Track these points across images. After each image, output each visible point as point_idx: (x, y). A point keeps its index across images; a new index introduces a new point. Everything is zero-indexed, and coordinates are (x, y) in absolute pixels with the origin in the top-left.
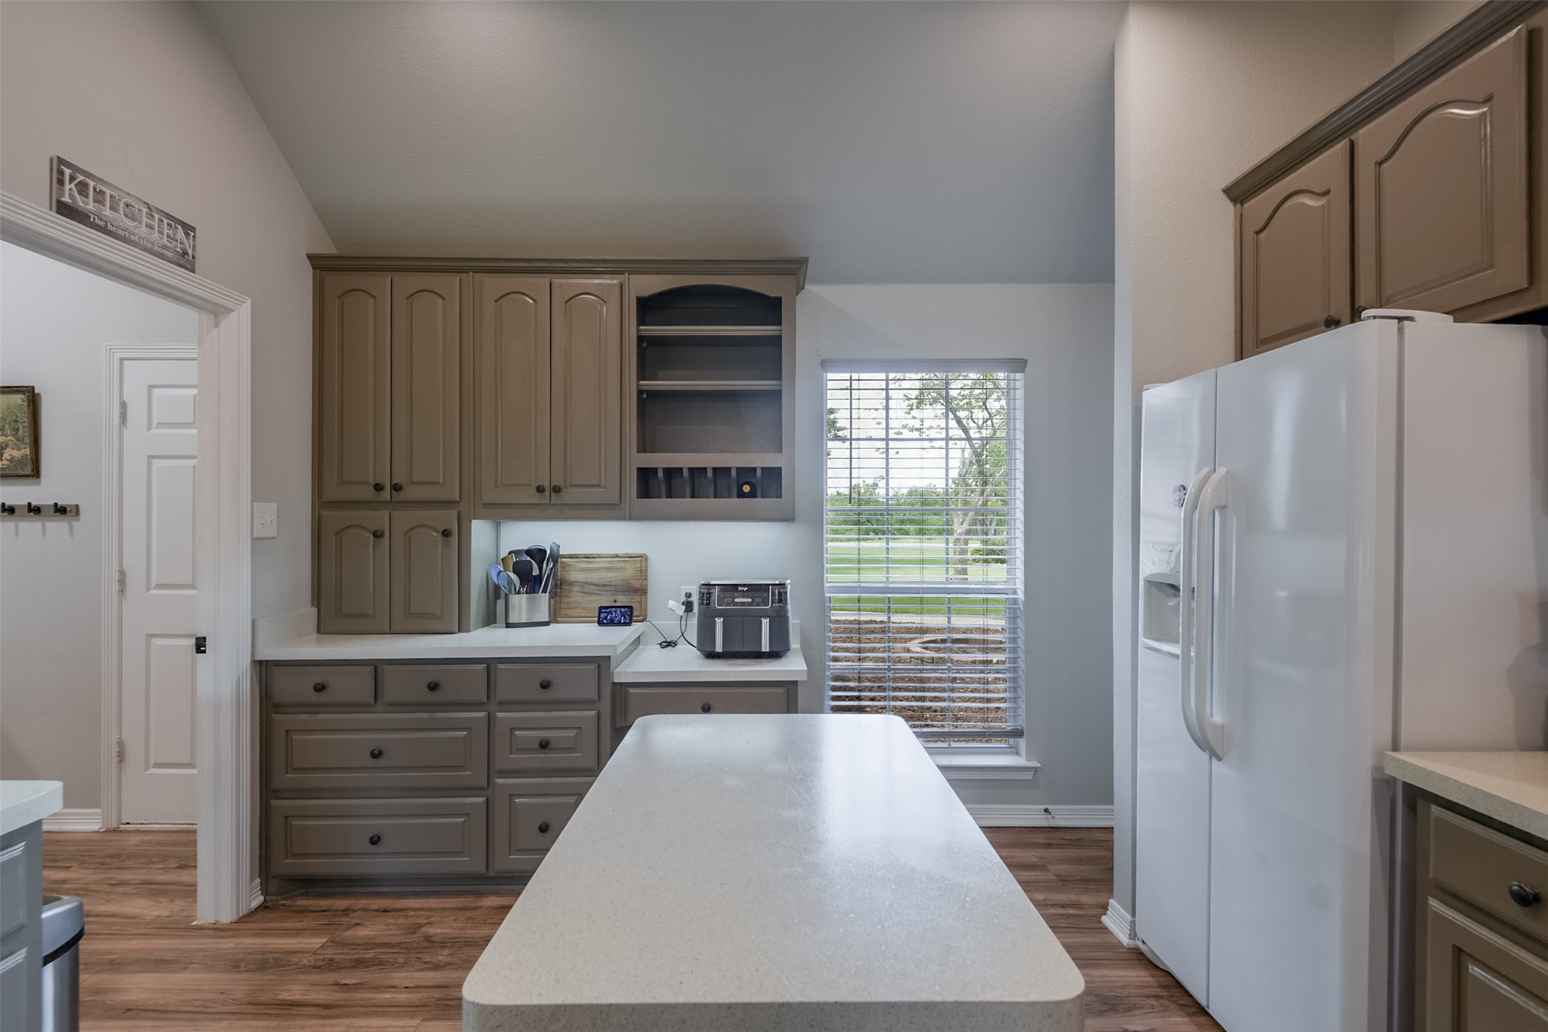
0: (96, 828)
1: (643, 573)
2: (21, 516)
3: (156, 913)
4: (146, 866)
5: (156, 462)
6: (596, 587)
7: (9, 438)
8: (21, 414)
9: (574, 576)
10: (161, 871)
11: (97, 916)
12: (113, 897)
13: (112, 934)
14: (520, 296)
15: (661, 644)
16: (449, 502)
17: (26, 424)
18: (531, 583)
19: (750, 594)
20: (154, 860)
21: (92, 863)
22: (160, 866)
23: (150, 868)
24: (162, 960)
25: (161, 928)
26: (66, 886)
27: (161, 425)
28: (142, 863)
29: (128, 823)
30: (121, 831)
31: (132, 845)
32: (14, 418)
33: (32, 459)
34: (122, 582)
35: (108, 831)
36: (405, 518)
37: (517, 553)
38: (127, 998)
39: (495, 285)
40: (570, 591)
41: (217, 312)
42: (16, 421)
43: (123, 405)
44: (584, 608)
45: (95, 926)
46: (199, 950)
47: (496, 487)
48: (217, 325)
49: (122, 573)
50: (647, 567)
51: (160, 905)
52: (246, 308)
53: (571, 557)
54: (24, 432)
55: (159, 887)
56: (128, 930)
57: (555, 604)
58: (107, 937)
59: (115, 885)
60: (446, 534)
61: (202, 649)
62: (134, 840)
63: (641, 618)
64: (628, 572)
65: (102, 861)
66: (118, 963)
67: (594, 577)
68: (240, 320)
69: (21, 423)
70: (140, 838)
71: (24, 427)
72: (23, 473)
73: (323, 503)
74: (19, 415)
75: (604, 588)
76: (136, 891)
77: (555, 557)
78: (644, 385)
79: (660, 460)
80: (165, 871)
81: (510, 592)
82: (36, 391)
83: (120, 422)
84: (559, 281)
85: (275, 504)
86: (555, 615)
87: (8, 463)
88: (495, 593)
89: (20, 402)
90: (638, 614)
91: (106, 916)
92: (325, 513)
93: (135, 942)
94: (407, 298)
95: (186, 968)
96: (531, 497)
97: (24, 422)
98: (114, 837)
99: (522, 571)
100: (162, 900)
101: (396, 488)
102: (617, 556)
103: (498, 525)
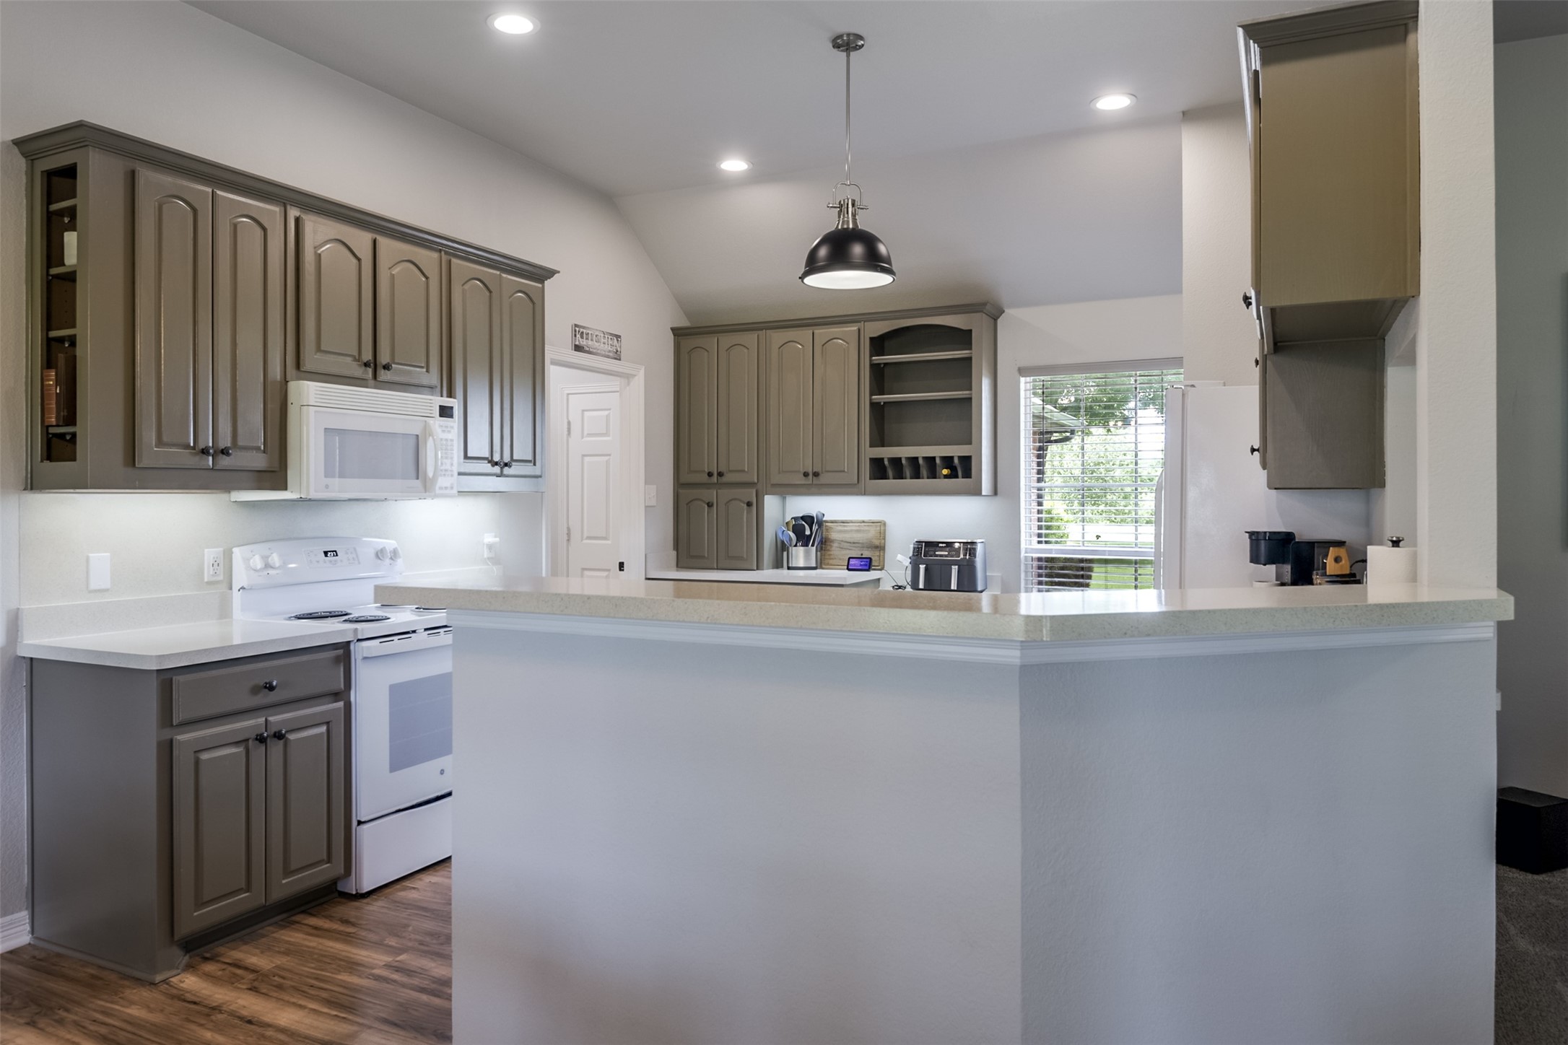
1: (882, 535)
5: (587, 459)
6: (849, 544)
9: (834, 536)
14: (794, 344)
15: (893, 587)
16: (751, 483)
18: (804, 540)
19: (948, 549)
27: (589, 435)
34: (569, 534)
36: (726, 494)
37: (795, 519)
39: (778, 337)
40: (831, 546)
41: (628, 377)
43: (569, 423)
44: (840, 559)
47: (779, 473)
48: (629, 384)
49: (569, 529)
50: (885, 530)
52: (642, 372)
53: (832, 522)
57: (821, 556)
60: (749, 504)
61: (622, 568)
63: (879, 567)
64: (871, 534)
67: (847, 537)
68: (639, 381)
73: (681, 485)
75: (854, 545)
77: (820, 523)
78: (875, 399)
79: (887, 453)
81: (791, 545)
83: (567, 434)
84: (819, 331)
85: (655, 486)
86: (821, 563)
88: (782, 548)
90: (876, 564)
92: (680, 491)
94: (727, 350)
96: (800, 480)
99: (798, 531)
101: (720, 474)
102: (864, 522)
103: (784, 498)
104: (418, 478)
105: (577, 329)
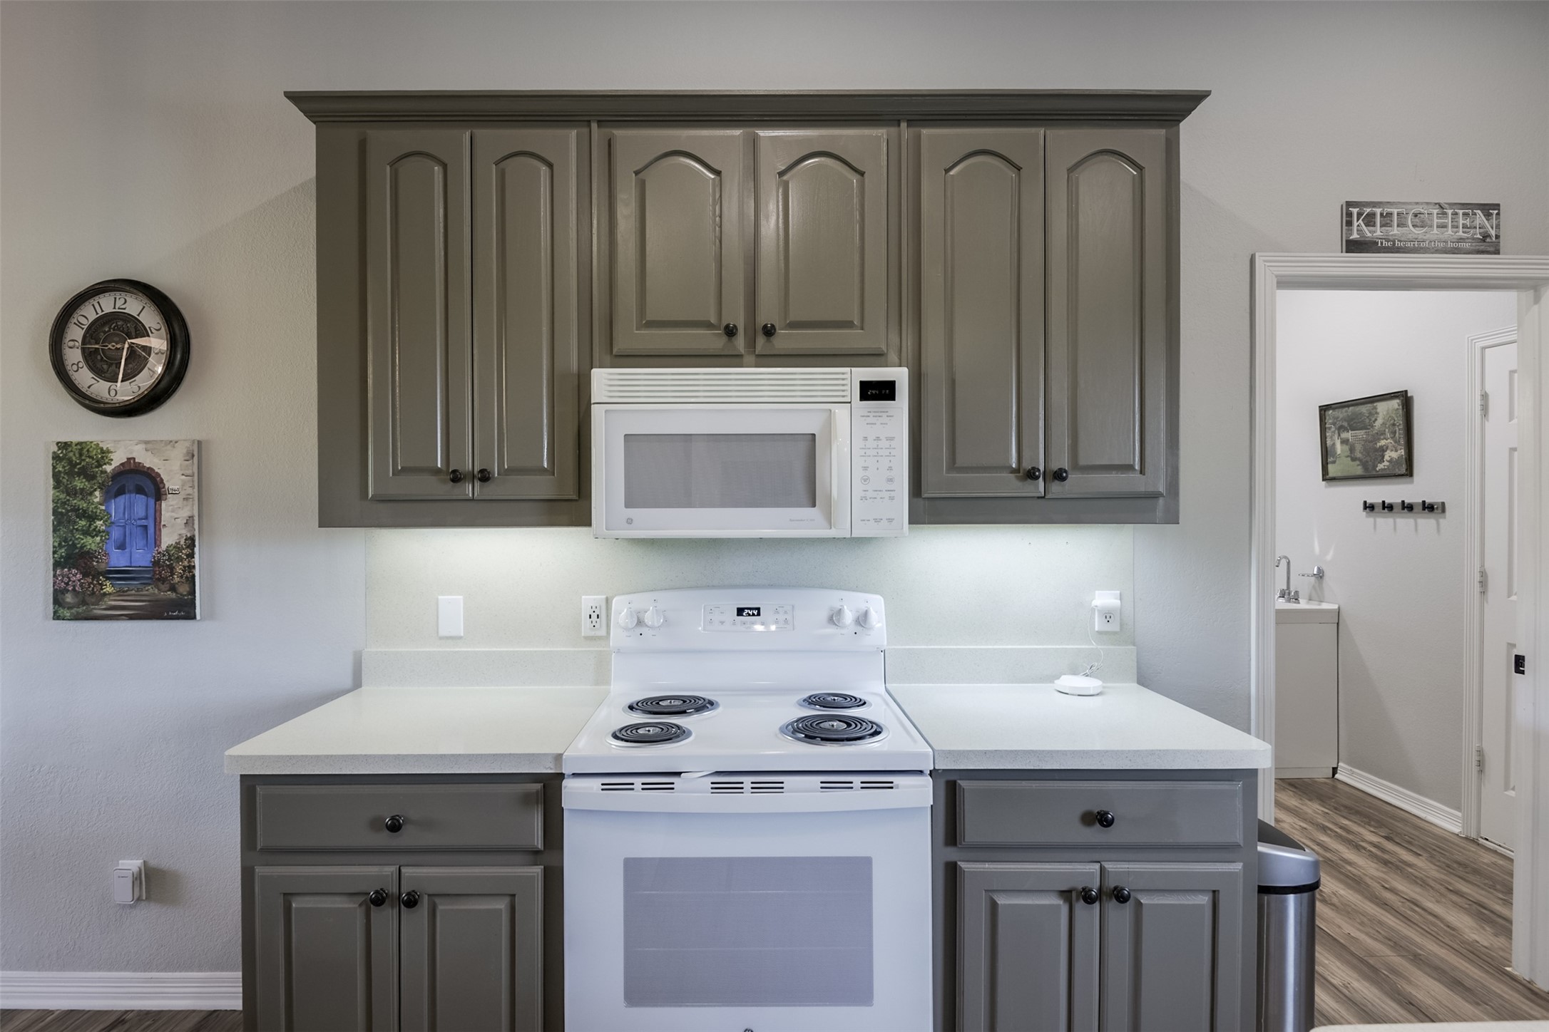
0: (1457, 830)
2: (1398, 513)
3: (1476, 938)
4: (1487, 888)
5: (1517, 455)
7: (1389, 441)
8: (1397, 417)
10: (1500, 902)
11: (1423, 909)
12: (1444, 900)
13: (1427, 931)
17: (1401, 427)
20: (1498, 887)
21: (1439, 861)
22: (1501, 896)
23: (1492, 893)
24: (1460, 982)
25: (1473, 953)
26: (1410, 870)
28: (1485, 884)
29: (1487, 840)
30: (1478, 844)
31: (1484, 863)
32: (1392, 422)
33: (1406, 459)
34: (1483, 583)
35: (1467, 838)
38: (1414, 993)
41: (1535, 287)
42: (1394, 425)
43: (1485, 397)
45: (1417, 917)
46: (1500, 997)
48: (1537, 300)
49: (1483, 574)
51: (1484, 933)
54: (1400, 434)
55: (1491, 915)
56: (1444, 938)
58: (1424, 932)
59: (1451, 890)
61: (1521, 669)
62: (1487, 858)
65: (1449, 863)
66: (1421, 959)
69: (1398, 426)
70: (1494, 860)
71: (1399, 429)
72: (1399, 472)
74: (1396, 419)
76: (1467, 906)
80: (1504, 904)
82: (1409, 395)
83: (1481, 415)
87: (1388, 464)
89: (1396, 406)
91: (1430, 914)
93: (1444, 951)
95: (1478, 1004)
97: (1400, 424)
98: (1473, 848)
100: (1488, 929)
104: (814, 505)
105: (1355, 211)
